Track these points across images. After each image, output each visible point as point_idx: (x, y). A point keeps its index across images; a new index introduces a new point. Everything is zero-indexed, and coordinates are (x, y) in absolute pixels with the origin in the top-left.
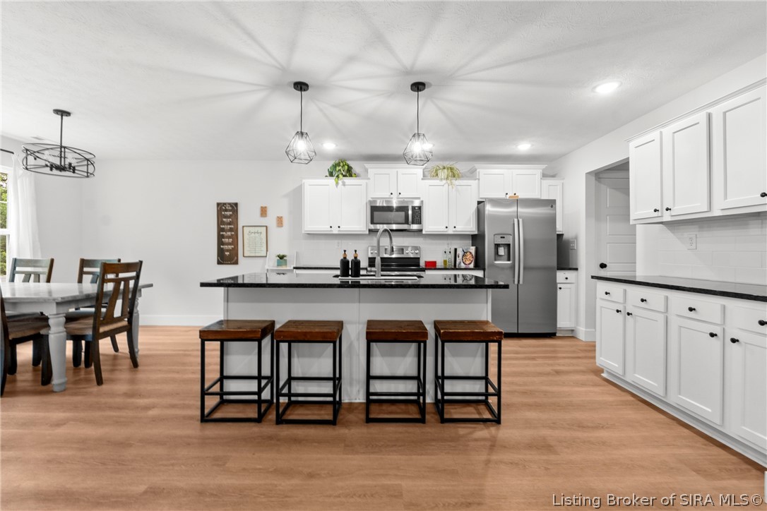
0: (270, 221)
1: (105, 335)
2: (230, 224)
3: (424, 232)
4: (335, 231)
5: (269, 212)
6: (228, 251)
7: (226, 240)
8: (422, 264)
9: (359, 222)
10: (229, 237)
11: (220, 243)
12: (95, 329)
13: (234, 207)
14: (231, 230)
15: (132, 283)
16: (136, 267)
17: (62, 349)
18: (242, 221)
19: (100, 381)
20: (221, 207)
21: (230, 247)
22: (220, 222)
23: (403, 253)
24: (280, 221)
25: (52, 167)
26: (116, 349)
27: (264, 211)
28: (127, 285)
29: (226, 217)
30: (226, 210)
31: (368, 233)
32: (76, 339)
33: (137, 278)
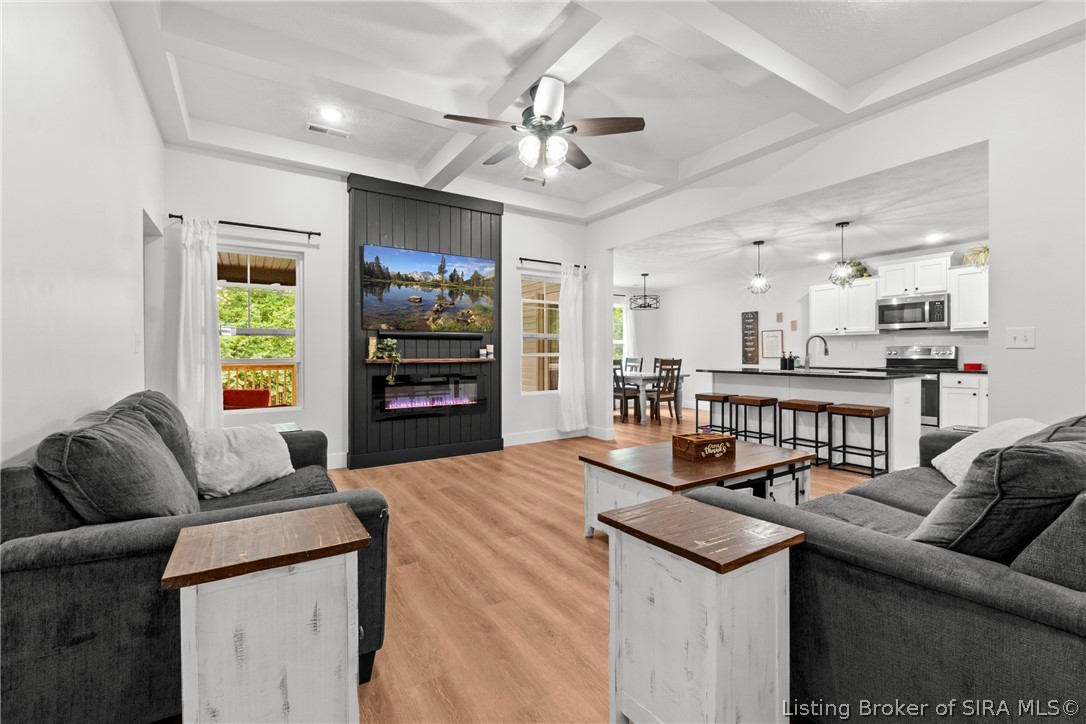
0: (786, 325)
1: (664, 400)
2: (751, 329)
3: (952, 330)
4: (842, 333)
5: (785, 317)
6: (750, 352)
7: (748, 344)
8: (961, 367)
9: (869, 323)
10: (751, 341)
11: (744, 346)
12: (658, 396)
13: (755, 315)
14: (752, 335)
15: (676, 372)
16: (679, 362)
17: (645, 404)
18: (762, 327)
19: (660, 425)
20: (745, 316)
21: (752, 349)
22: (744, 329)
23: (930, 354)
24: (794, 325)
25: (641, 306)
26: (672, 416)
27: (780, 317)
28: (673, 373)
29: (749, 324)
30: (749, 318)
31: (878, 332)
32: (651, 400)
33: (679, 369)
